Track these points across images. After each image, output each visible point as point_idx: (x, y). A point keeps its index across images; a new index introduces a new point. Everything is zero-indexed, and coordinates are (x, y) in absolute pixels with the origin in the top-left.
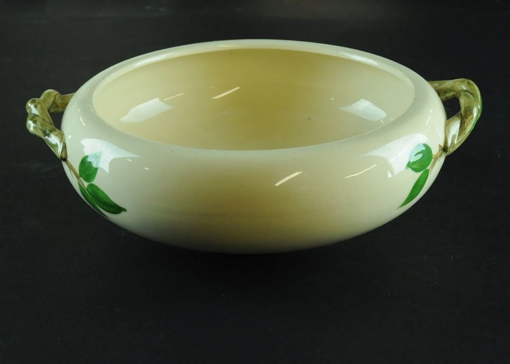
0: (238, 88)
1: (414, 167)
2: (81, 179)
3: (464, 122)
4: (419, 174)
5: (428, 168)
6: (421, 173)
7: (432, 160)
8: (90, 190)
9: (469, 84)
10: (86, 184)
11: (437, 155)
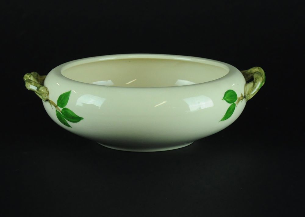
0: (135, 80)
1: (227, 100)
2: (58, 107)
3: (255, 85)
4: (230, 105)
5: (235, 103)
6: (231, 104)
7: (237, 100)
8: (63, 112)
9: (259, 69)
10: (61, 109)
11: (240, 98)
